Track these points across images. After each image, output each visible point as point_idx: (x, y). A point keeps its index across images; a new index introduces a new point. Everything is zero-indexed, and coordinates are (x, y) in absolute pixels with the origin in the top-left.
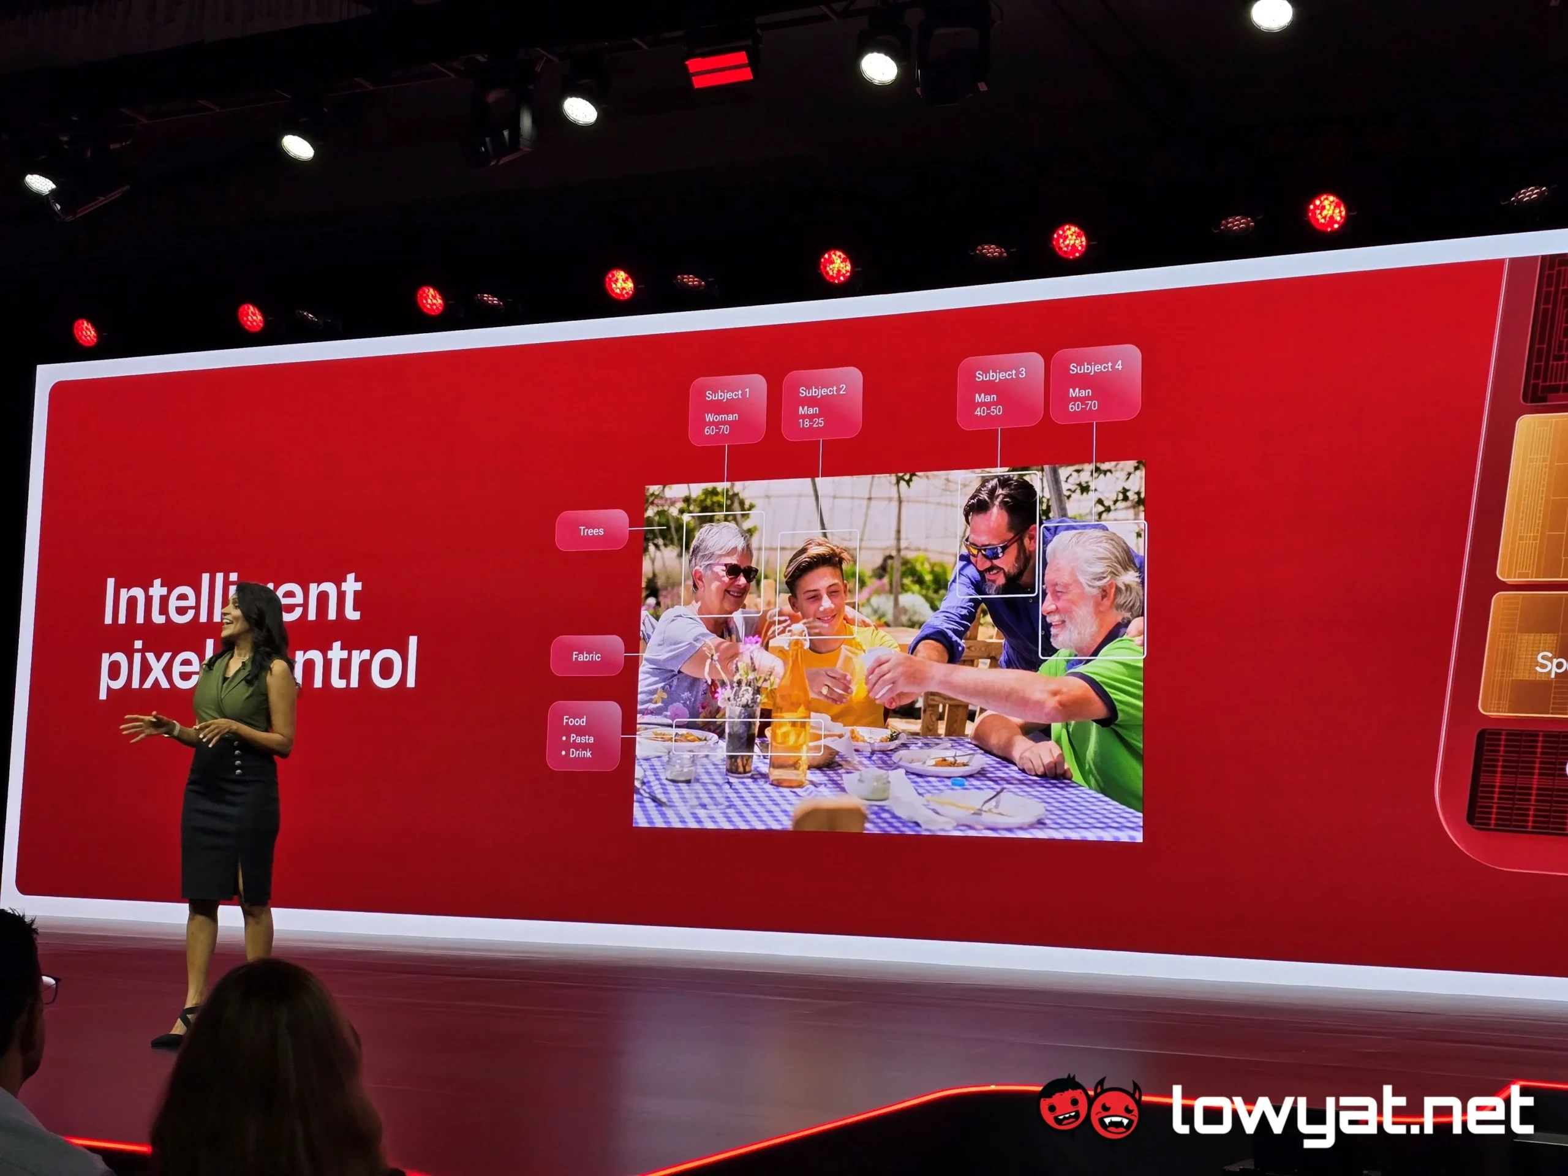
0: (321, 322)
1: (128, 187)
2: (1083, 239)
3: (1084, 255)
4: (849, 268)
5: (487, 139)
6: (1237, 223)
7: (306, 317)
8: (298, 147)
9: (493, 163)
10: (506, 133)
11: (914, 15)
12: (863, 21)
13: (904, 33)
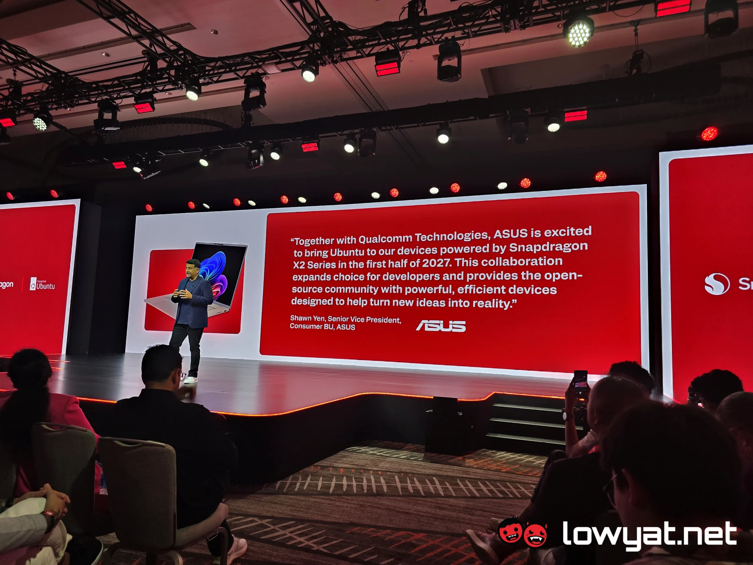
0: (209, 207)
1: (160, 171)
2: (398, 192)
3: (398, 196)
4: (341, 198)
5: (252, 162)
7: (205, 206)
8: (204, 163)
9: (254, 168)
10: (256, 161)
11: (358, 136)
12: (345, 137)
13: (355, 140)
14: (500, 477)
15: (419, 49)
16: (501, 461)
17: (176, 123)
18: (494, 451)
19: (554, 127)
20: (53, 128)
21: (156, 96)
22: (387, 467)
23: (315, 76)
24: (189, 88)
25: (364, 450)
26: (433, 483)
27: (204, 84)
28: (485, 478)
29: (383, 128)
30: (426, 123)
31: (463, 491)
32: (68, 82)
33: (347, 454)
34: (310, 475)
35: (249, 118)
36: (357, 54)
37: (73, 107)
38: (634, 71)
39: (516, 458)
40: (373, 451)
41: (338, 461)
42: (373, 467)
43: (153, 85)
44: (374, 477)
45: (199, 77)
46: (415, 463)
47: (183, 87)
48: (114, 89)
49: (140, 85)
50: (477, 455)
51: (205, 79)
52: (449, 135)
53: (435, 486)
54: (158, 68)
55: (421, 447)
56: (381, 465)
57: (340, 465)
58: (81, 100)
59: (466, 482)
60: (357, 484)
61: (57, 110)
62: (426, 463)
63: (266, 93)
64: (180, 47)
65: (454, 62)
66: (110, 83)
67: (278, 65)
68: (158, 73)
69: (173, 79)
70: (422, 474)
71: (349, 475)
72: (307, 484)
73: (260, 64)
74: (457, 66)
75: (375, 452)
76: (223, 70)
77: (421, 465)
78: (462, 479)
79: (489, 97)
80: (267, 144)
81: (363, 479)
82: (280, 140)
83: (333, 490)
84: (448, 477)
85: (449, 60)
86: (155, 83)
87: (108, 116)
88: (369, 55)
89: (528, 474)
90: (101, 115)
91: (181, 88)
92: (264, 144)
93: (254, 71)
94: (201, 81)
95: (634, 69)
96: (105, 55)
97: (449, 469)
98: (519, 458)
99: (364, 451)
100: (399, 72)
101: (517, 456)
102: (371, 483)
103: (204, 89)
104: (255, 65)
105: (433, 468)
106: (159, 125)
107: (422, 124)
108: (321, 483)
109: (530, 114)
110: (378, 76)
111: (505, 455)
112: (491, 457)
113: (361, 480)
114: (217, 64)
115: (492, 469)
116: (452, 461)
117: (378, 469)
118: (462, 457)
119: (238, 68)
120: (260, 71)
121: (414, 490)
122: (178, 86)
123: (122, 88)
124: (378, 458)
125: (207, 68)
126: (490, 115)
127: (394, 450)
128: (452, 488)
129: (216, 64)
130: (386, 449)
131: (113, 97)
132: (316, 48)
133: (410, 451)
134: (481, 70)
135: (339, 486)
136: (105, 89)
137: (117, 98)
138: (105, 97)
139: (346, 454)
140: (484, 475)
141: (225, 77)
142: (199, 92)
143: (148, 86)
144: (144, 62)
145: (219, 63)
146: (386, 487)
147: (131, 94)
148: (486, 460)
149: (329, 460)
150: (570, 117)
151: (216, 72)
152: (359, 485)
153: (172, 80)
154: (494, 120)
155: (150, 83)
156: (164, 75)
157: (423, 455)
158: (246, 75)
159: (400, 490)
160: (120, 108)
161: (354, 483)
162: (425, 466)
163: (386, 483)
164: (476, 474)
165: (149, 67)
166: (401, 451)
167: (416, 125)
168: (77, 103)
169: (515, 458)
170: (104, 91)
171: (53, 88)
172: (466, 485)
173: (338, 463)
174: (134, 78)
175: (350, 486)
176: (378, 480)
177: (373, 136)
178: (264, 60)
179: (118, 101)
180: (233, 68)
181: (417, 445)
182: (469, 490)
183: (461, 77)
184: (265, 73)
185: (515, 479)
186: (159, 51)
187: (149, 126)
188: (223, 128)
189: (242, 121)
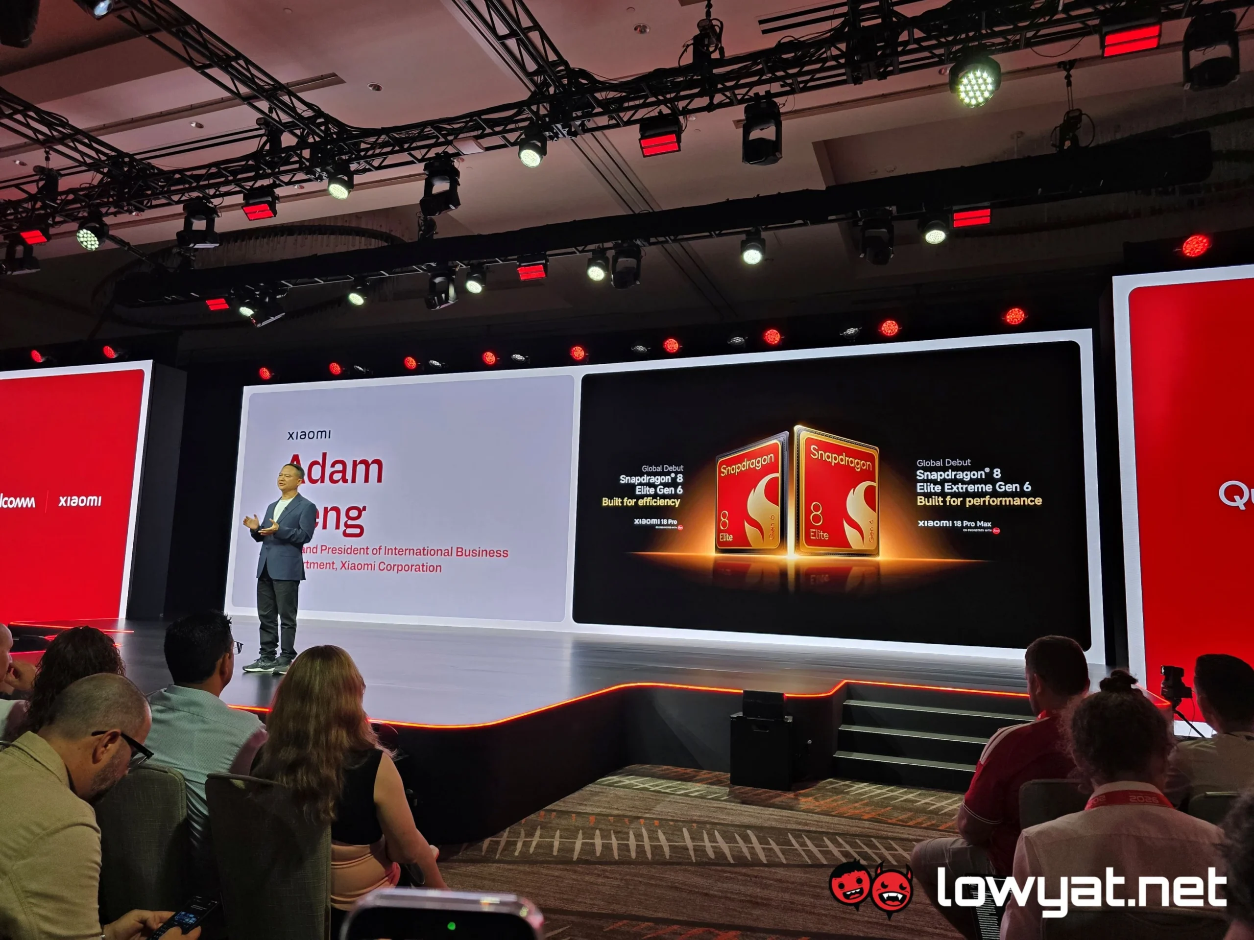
0: (365, 371)
1: (284, 314)
2: (677, 344)
3: (678, 351)
4: (583, 354)
5: (436, 298)
6: (737, 340)
7: (358, 369)
8: (356, 299)
9: (438, 307)
10: (443, 295)
11: (611, 254)
12: (590, 255)
13: (606, 260)
14: (860, 829)
15: (711, 113)
16: (862, 800)
17: (310, 234)
18: (847, 782)
19: (936, 236)
20: (110, 245)
21: (279, 191)
22: (669, 812)
23: (542, 158)
24: (333, 179)
25: (627, 782)
26: (746, 839)
27: (358, 172)
28: (834, 831)
29: (653, 240)
30: (723, 232)
31: (800, 855)
32: (134, 170)
33: (600, 790)
34: (539, 827)
35: (430, 226)
36: (609, 120)
37: (143, 211)
38: (1068, 144)
39: (886, 794)
40: (643, 784)
41: (585, 803)
42: (645, 813)
43: (275, 175)
44: (648, 830)
45: (350, 161)
46: (716, 804)
47: (324, 178)
48: (211, 182)
49: (253, 174)
50: (819, 789)
51: (359, 163)
52: (763, 251)
53: (750, 845)
54: (283, 146)
55: (725, 777)
56: (659, 808)
57: (589, 810)
58: (155, 200)
59: (803, 838)
60: (618, 844)
61: (115, 216)
62: (733, 804)
63: (459, 185)
64: (319, 113)
65: (768, 133)
66: (203, 172)
67: (479, 141)
68: (283, 155)
69: (308, 164)
70: (728, 825)
71: (603, 827)
72: (534, 844)
73: (450, 138)
74: (774, 139)
75: (646, 786)
76: (389, 149)
77: (726, 809)
78: (797, 834)
79: (827, 188)
80: (461, 266)
81: (628, 833)
82: (482, 261)
83: (579, 855)
84: (772, 828)
85: (761, 130)
86: (277, 170)
87: (199, 225)
88: (629, 123)
89: (906, 822)
90: (188, 224)
91: (320, 178)
92: (456, 266)
93: (440, 150)
94: (353, 167)
95: (1068, 139)
96: (196, 125)
97: (773, 815)
98: (891, 794)
99: (627, 784)
100: (680, 150)
101: (888, 791)
102: (643, 842)
103: (357, 179)
104: (442, 140)
105: (746, 813)
106: (282, 238)
107: (717, 232)
108: (558, 842)
109: (896, 214)
110: (644, 156)
111: (867, 789)
112: (842, 792)
113: (625, 836)
114: (380, 140)
115: (845, 814)
116: (777, 800)
117: (654, 816)
118: (793, 794)
119: (414, 145)
120: (451, 150)
121: (715, 852)
122: (315, 176)
123: (223, 179)
124: (652, 795)
125: (363, 146)
126: (830, 218)
127: (679, 782)
128: (781, 850)
129: (377, 140)
130: (665, 781)
131: (209, 195)
132: (543, 112)
133: (705, 784)
134: (814, 143)
135: (588, 848)
136: (195, 182)
137: (215, 196)
138: (195, 194)
139: (597, 790)
140: (832, 825)
141: (391, 160)
142: (349, 185)
143: (266, 176)
144: (261, 136)
145: (383, 138)
146: (668, 848)
147: (238, 189)
148: (835, 798)
149: (570, 800)
150: (963, 219)
151: (377, 151)
152: (622, 844)
153: (306, 165)
154: (835, 225)
155: (270, 171)
156: (293, 157)
157: (728, 790)
158: (427, 157)
159: (692, 853)
160: (218, 211)
161: (614, 842)
162: (732, 809)
163: (668, 840)
164: (820, 824)
165: (268, 144)
166: (690, 784)
167: (707, 234)
168: (149, 204)
169: (884, 795)
170: (194, 184)
171: (109, 180)
172: (803, 844)
173: (586, 805)
174: (243, 163)
175: (607, 847)
176: (654, 835)
177: (635, 253)
178: (456, 132)
179: (216, 201)
180: (406, 146)
181: (717, 773)
182: (809, 853)
183: (782, 157)
184: (458, 154)
185: (886, 831)
186: (285, 118)
187: (265, 240)
188: (386, 242)
189: (420, 230)
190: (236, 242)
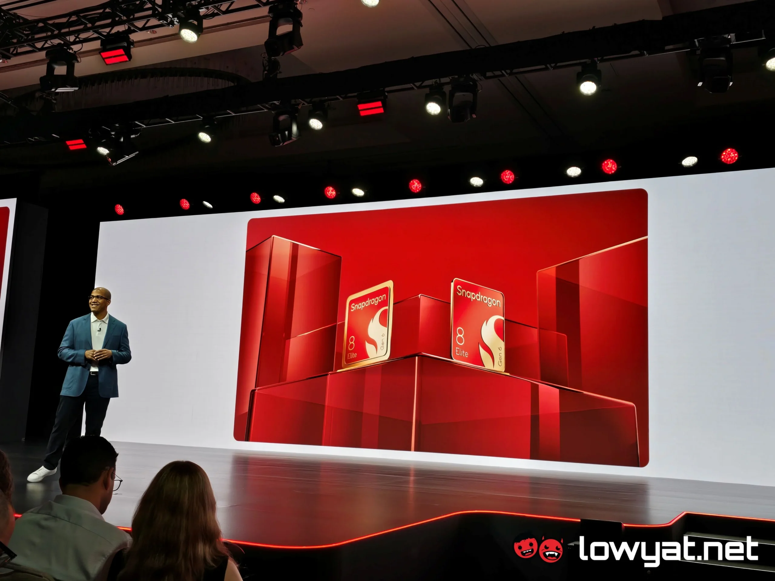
1: (138, 152)
2: (513, 176)
3: (513, 182)
4: (420, 187)
5: (279, 135)
6: (574, 172)
7: (205, 205)
8: (205, 137)
9: (281, 144)
10: (287, 133)
21: (133, 37)
24: (184, 24)
27: (206, 16)
30: (559, 64)
37: (9, 59)
43: (130, 21)
45: (200, 6)
47: (176, 23)
48: (71, 29)
49: (110, 21)
51: (208, 8)
52: (597, 82)
58: (20, 48)
63: (302, 26)
66: (64, 20)
68: (137, 3)
69: (160, 10)
79: (663, 18)
80: (303, 104)
82: (323, 98)
86: (132, 17)
91: (172, 23)
92: (298, 105)
94: (203, 12)
103: (206, 23)
106: (135, 80)
109: (735, 43)
122: (167, 21)
123: (82, 27)
126: (667, 47)
131: (69, 42)
137: (75, 43)
138: (57, 42)
141: (237, 4)
142: (198, 29)
143: (122, 23)
147: (96, 35)
154: (673, 54)
155: (125, 19)
156: (146, 4)
158: (271, 0)
160: (78, 56)
167: (543, 66)
168: (15, 52)
170: (56, 32)
174: (101, 11)
179: (76, 47)
187: (121, 83)
188: (233, 82)
189: (265, 70)
190: (94, 85)
